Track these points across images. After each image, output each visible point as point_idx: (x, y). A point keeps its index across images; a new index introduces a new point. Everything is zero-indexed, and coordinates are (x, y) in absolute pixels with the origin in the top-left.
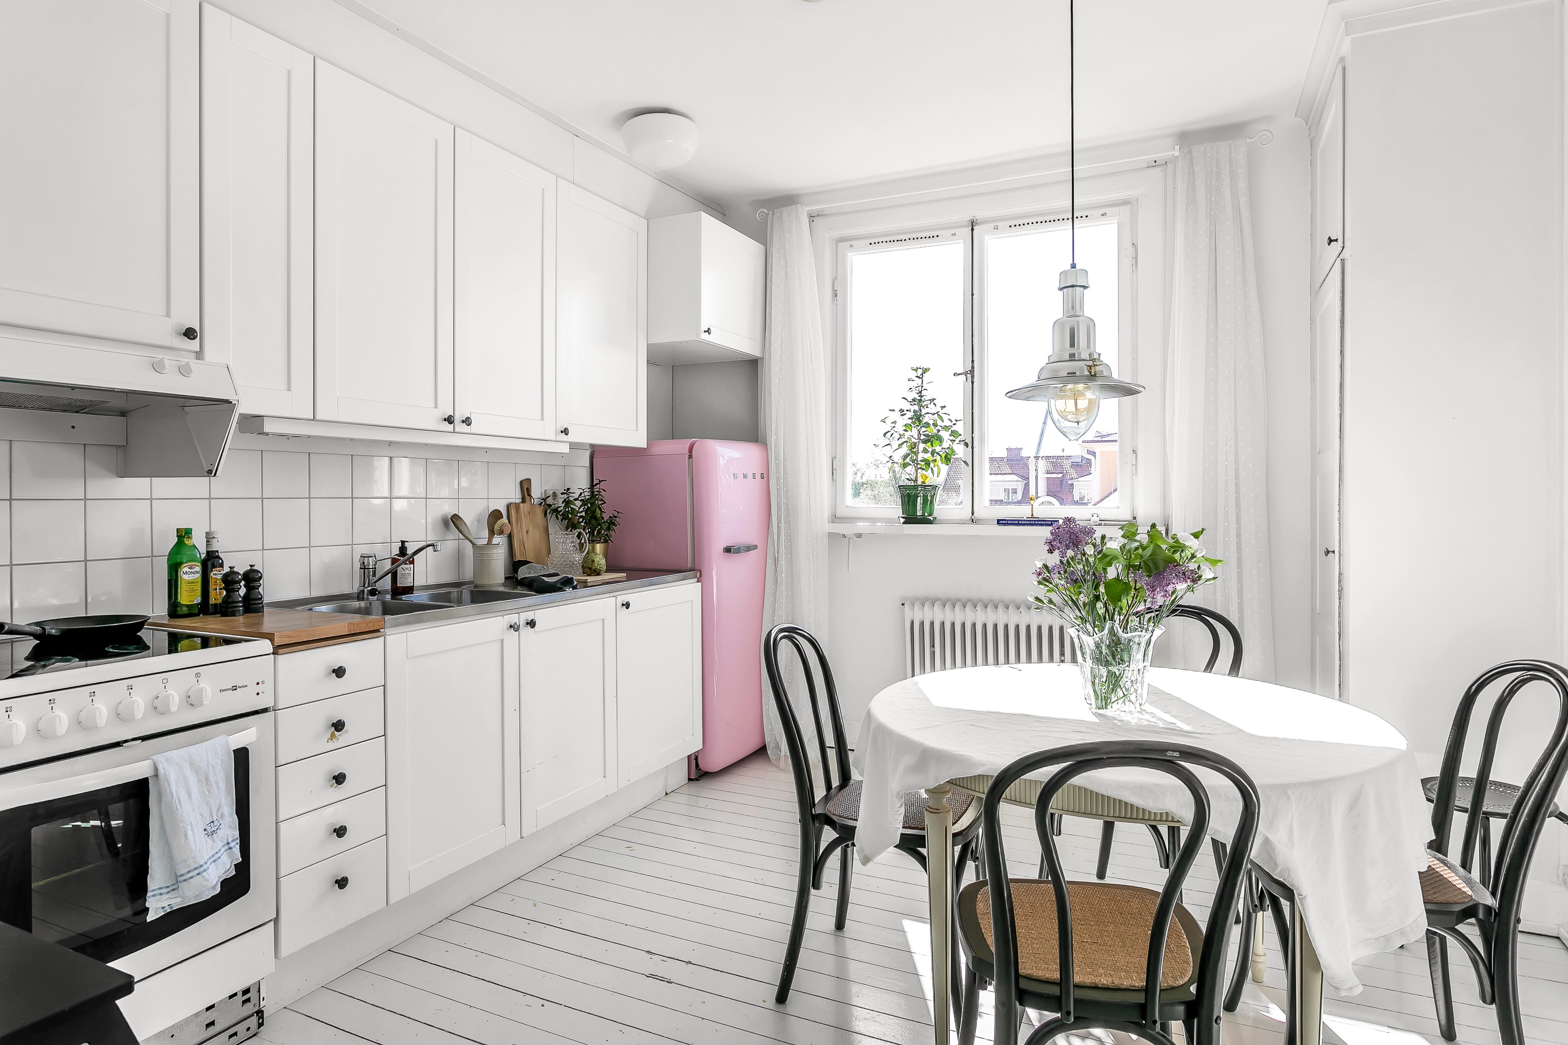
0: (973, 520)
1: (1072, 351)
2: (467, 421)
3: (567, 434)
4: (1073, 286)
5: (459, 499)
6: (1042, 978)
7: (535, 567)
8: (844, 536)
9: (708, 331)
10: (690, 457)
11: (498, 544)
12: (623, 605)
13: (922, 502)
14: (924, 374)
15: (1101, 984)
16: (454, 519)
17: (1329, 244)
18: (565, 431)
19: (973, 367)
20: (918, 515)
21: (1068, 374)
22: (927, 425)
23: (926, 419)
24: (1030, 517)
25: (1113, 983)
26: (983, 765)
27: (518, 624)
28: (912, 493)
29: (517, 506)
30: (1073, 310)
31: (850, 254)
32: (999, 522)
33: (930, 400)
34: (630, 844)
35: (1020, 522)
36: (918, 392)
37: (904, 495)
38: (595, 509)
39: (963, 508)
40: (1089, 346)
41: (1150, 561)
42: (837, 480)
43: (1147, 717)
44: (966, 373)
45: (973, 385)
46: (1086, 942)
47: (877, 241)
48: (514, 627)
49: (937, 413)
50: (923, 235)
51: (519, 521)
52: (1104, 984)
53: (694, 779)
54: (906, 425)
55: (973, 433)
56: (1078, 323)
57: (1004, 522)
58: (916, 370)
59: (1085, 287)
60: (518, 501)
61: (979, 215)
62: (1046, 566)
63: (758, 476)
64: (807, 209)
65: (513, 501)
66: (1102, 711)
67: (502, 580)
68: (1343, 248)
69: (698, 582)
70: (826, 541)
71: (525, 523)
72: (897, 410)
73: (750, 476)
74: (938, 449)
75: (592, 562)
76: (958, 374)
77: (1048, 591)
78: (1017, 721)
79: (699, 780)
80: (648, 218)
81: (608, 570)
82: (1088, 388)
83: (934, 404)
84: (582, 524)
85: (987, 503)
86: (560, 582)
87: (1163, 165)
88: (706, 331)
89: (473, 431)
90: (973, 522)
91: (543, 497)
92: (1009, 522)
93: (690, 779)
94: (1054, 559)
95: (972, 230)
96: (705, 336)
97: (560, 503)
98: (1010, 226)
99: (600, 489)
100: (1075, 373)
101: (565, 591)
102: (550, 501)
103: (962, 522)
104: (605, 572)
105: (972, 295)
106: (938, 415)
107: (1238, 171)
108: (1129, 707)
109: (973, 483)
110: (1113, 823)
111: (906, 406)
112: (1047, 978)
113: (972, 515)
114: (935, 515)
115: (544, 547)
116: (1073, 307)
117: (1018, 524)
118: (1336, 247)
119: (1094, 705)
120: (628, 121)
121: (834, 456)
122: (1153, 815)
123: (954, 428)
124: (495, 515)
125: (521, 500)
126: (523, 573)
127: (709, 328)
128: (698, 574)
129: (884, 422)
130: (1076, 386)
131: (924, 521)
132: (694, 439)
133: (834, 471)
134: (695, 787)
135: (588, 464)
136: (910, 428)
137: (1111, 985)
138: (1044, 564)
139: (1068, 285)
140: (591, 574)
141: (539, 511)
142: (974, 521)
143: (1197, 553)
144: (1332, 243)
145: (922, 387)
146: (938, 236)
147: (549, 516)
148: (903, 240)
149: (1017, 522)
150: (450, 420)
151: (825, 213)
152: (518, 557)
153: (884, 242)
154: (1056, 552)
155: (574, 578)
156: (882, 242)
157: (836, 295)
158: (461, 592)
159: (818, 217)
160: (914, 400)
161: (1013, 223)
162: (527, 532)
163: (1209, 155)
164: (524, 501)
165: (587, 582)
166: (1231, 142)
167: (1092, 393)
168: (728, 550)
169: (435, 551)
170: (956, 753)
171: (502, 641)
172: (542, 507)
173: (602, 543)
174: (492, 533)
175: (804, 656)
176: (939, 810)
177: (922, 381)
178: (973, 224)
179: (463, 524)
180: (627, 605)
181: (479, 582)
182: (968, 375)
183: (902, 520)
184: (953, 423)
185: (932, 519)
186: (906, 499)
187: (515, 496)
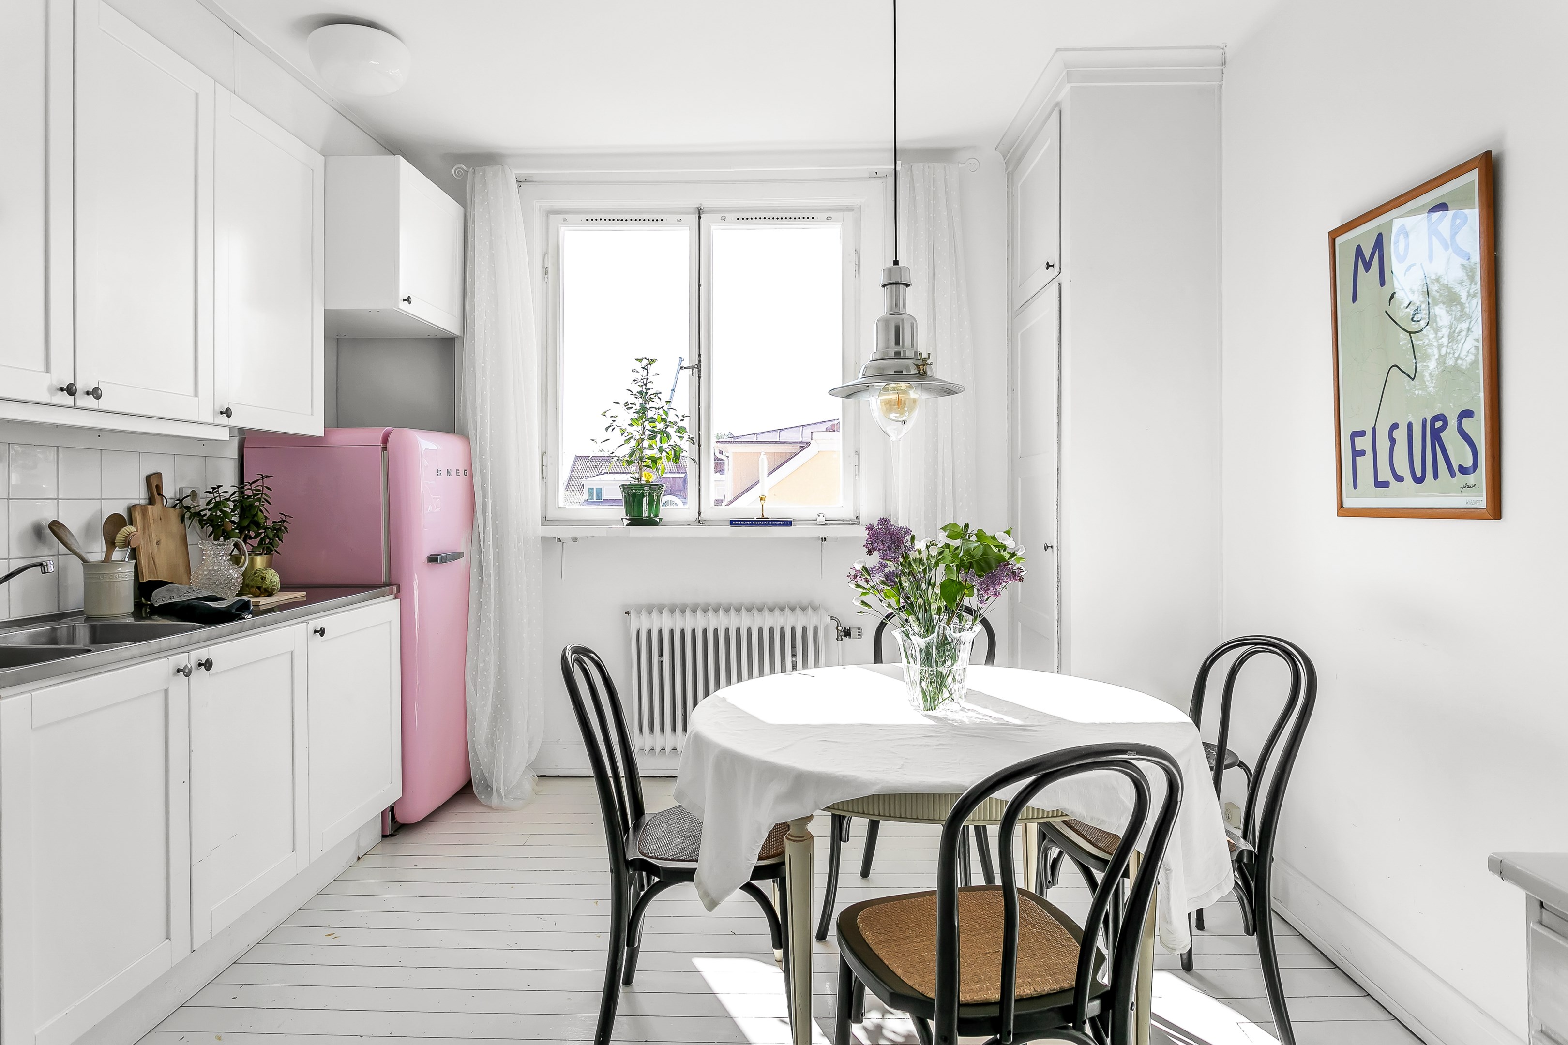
0: (699, 521)
1: (897, 349)
2: (96, 393)
3: (229, 416)
4: (896, 283)
5: (58, 499)
6: (971, 1001)
7: (178, 590)
8: (559, 540)
9: (408, 300)
10: (385, 448)
11: (122, 561)
12: (316, 632)
13: (648, 503)
14: (649, 366)
15: (1026, 995)
16: (54, 528)
17: (1047, 269)
18: (228, 413)
19: (700, 361)
20: (643, 516)
21: (895, 372)
22: (652, 420)
23: (650, 414)
24: (761, 517)
25: (1035, 991)
26: (874, 784)
27: (189, 667)
28: (638, 493)
29: (143, 509)
30: (896, 307)
31: (563, 229)
32: (732, 523)
33: (655, 394)
34: (330, 931)
35: (753, 523)
36: (642, 384)
37: (629, 494)
38: (257, 512)
39: (688, 509)
40: (912, 346)
41: (983, 561)
42: (548, 479)
43: (970, 714)
44: (692, 367)
45: (699, 380)
46: (989, 953)
47: (594, 218)
48: (185, 672)
49: (662, 408)
50: (647, 217)
51: (146, 528)
52: (1028, 994)
53: (390, 835)
54: (632, 419)
55: (699, 430)
56: (903, 320)
57: (737, 523)
58: (640, 361)
59: (908, 285)
60: (143, 502)
61: (706, 204)
62: (865, 568)
63: (462, 473)
64: (516, 172)
65: (136, 502)
66: (930, 713)
67: (129, 607)
68: (1060, 273)
69: (396, 598)
70: (539, 545)
71: (155, 532)
72: (622, 403)
73: (454, 473)
74: (665, 446)
75: (262, 579)
76: (685, 368)
77: (863, 594)
78: (861, 731)
79: (395, 835)
80: (326, 153)
81: (285, 588)
82: (911, 387)
83: (659, 398)
84: (236, 531)
85: (712, 504)
86: (236, 607)
87: (884, 177)
88: (406, 300)
89: (102, 407)
90: (699, 522)
91: (178, 496)
92: (742, 523)
93: (384, 836)
94: (874, 560)
95: (700, 218)
96: (404, 306)
97: (202, 504)
98: (738, 219)
99: (263, 486)
100: (902, 372)
101: (244, 618)
102: (187, 502)
103: (689, 524)
104: (279, 592)
105: (699, 286)
106: (664, 410)
107: (952, 192)
108: (953, 706)
109: (699, 482)
110: (878, 822)
111: (632, 399)
112: (974, 1001)
113: (699, 515)
114: (660, 516)
115: (181, 562)
116: (896, 305)
117: (752, 525)
118: (1053, 272)
119: (922, 707)
120: (313, 32)
121: (544, 450)
122: (1046, 813)
123: (680, 424)
124: (115, 523)
125: (147, 501)
126: (160, 597)
127: (409, 296)
128: (395, 588)
129: (605, 415)
130: (898, 385)
131: (651, 522)
132: (388, 428)
133: (544, 468)
134: (390, 846)
135: (235, 455)
136: (637, 422)
137: (1034, 994)
138: (863, 567)
139: (892, 281)
140: (260, 594)
141: (174, 515)
142: (701, 522)
143: (1019, 552)
144: (1050, 268)
145: (647, 379)
146: (662, 220)
147: (187, 522)
148: (624, 220)
149: (750, 523)
150: (70, 390)
151: (535, 180)
152: (147, 577)
153: (603, 220)
154: (876, 554)
155: (252, 601)
156: (601, 219)
157: (547, 273)
158: (74, 627)
159: (526, 183)
160: (640, 393)
161: (741, 216)
162: (158, 543)
163: (927, 174)
164: (151, 501)
165: (259, 606)
166: (945, 165)
167: (914, 392)
168: (433, 559)
169: (45, 573)
170: (839, 773)
171: (166, 691)
172: (178, 510)
173: (265, 554)
174: (111, 544)
175: (592, 681)
176: (803, 837)
177: (648, 372)
178: (700, 212)
179: (68, 534)
180: (322, 632)
181: (95, 613)
182: (694, 369)
183: (626, 522)
184: (680, 419)
185: (658, 520)
186: (631, 498)
187: (138, 494)
